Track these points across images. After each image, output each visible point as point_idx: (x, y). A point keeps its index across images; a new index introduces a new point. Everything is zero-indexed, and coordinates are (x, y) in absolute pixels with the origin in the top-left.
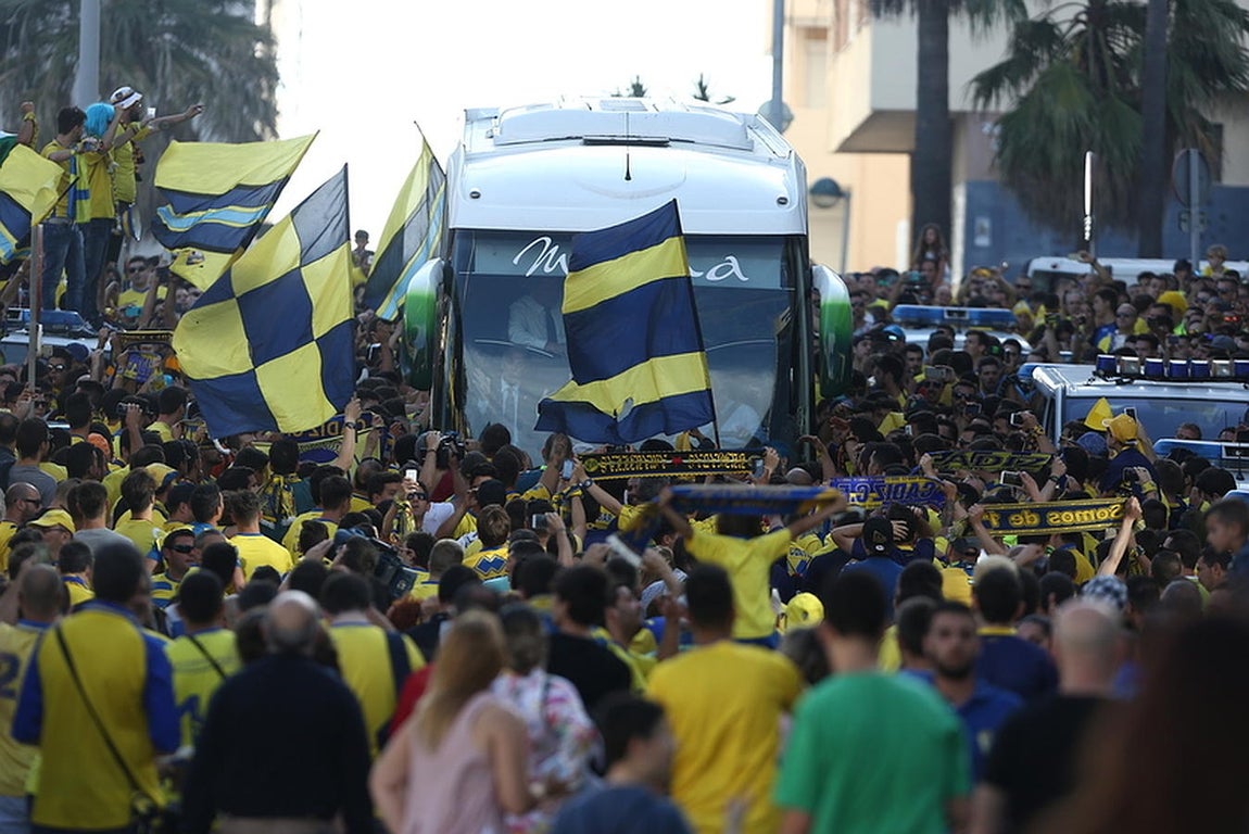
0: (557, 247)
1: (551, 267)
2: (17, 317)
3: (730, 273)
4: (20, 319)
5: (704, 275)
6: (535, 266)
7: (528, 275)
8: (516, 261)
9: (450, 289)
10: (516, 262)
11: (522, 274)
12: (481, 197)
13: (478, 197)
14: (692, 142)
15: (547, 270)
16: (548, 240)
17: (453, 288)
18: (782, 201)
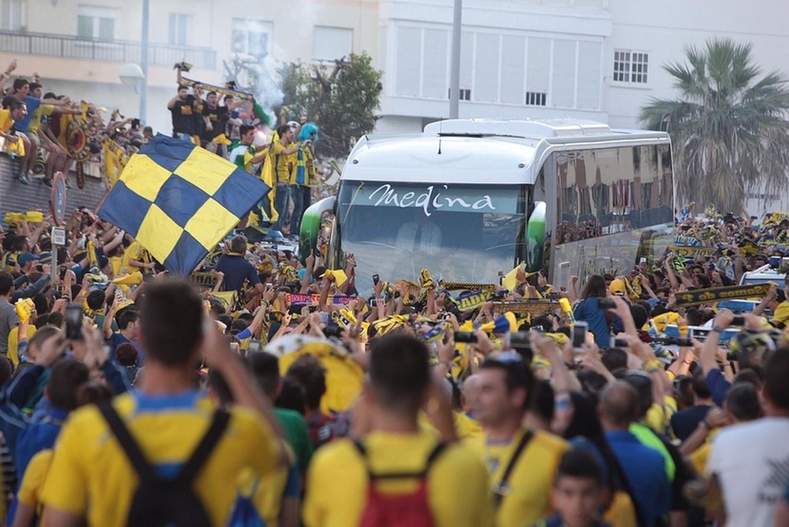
0: (393, 190)
1: (389, 200)
3: (485, 205)
5: (471, 206)
6: (380, 201)
7: (376, 205)
8: (370, 198)
11: (372, 204)
12: (358, 163)
14: (524, 138)
15: (387, 202)
16: (389, 186)
17: (337, 212)
18: (522, 166)
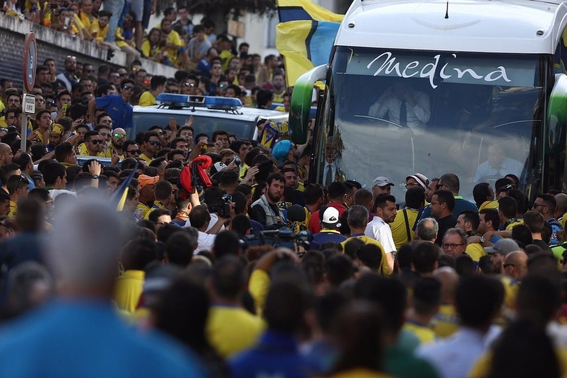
0: (395, 58)
1: (389, 70)
2: (202, 101)
3: (501, 76)
4: (203, 102)
5: (483, 78)
6: (380, 70)
7: (375, 75)
9: (329, 82)
10: (369, 67)
11: (371, 74)
12: (355, 27)
13: (353, 27)
15: (387, 72)
16: (390, 54)
17: (331, 82)
18: (540, 33)
